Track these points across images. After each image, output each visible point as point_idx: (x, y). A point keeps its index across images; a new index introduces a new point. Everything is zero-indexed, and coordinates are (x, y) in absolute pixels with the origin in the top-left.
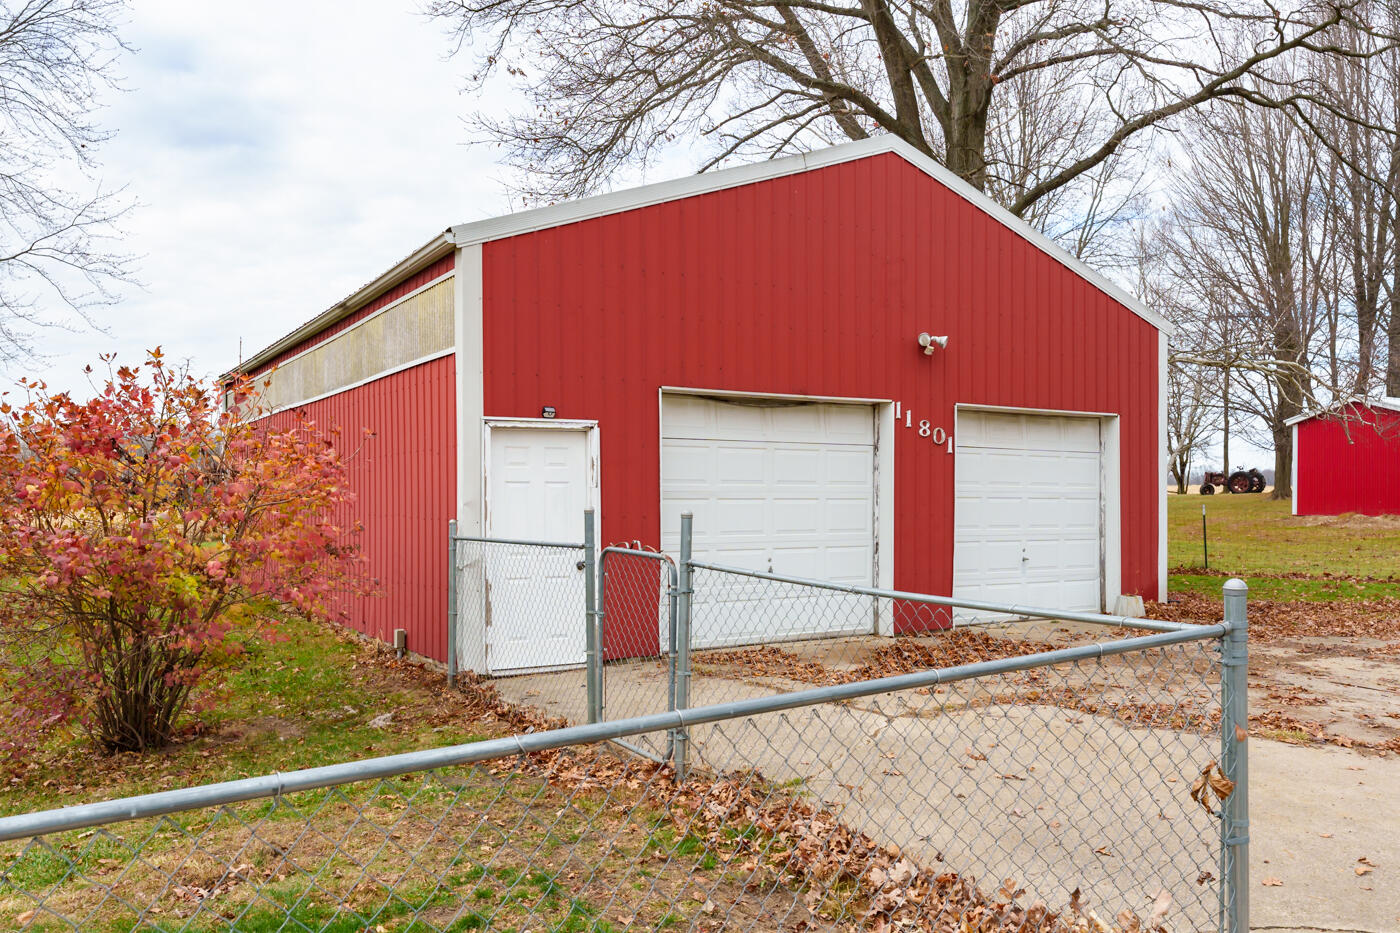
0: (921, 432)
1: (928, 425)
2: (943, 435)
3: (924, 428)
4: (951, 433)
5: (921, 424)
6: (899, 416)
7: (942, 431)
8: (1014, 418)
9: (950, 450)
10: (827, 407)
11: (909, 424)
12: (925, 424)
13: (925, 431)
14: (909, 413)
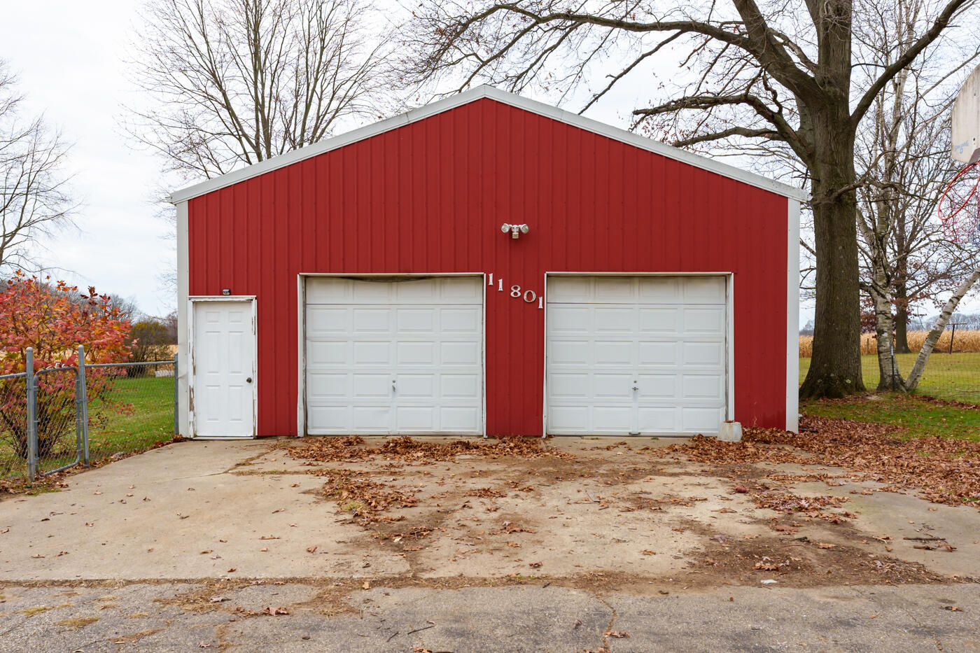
0: (512, 294)
1: (519, 289)
2: (534, 296)
3: (515, 291)
4: (540, 293)
5: (512, 289)
6: (491, 283)
7: (532, 292)
8: (628, 280)
9: (541, 306)
10: (443, 279)
11: (501, 288)
12: (516, 288)
13: (516, 294)
14: (501, 281)
